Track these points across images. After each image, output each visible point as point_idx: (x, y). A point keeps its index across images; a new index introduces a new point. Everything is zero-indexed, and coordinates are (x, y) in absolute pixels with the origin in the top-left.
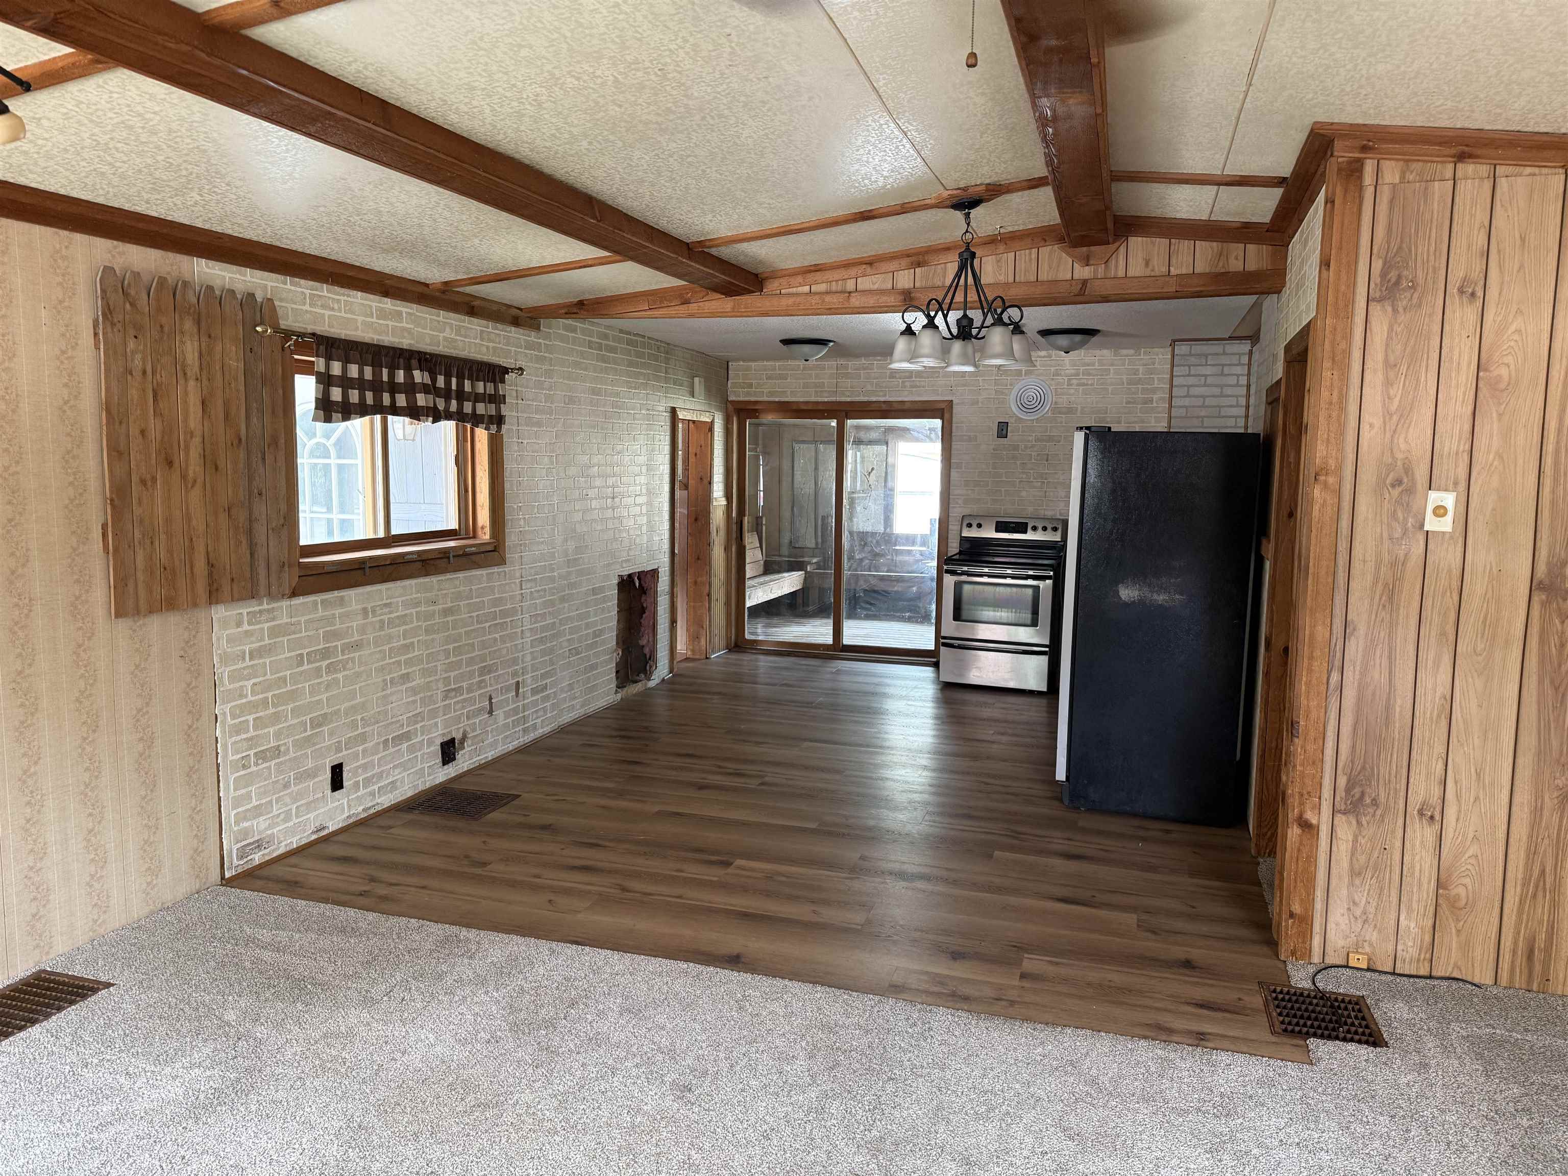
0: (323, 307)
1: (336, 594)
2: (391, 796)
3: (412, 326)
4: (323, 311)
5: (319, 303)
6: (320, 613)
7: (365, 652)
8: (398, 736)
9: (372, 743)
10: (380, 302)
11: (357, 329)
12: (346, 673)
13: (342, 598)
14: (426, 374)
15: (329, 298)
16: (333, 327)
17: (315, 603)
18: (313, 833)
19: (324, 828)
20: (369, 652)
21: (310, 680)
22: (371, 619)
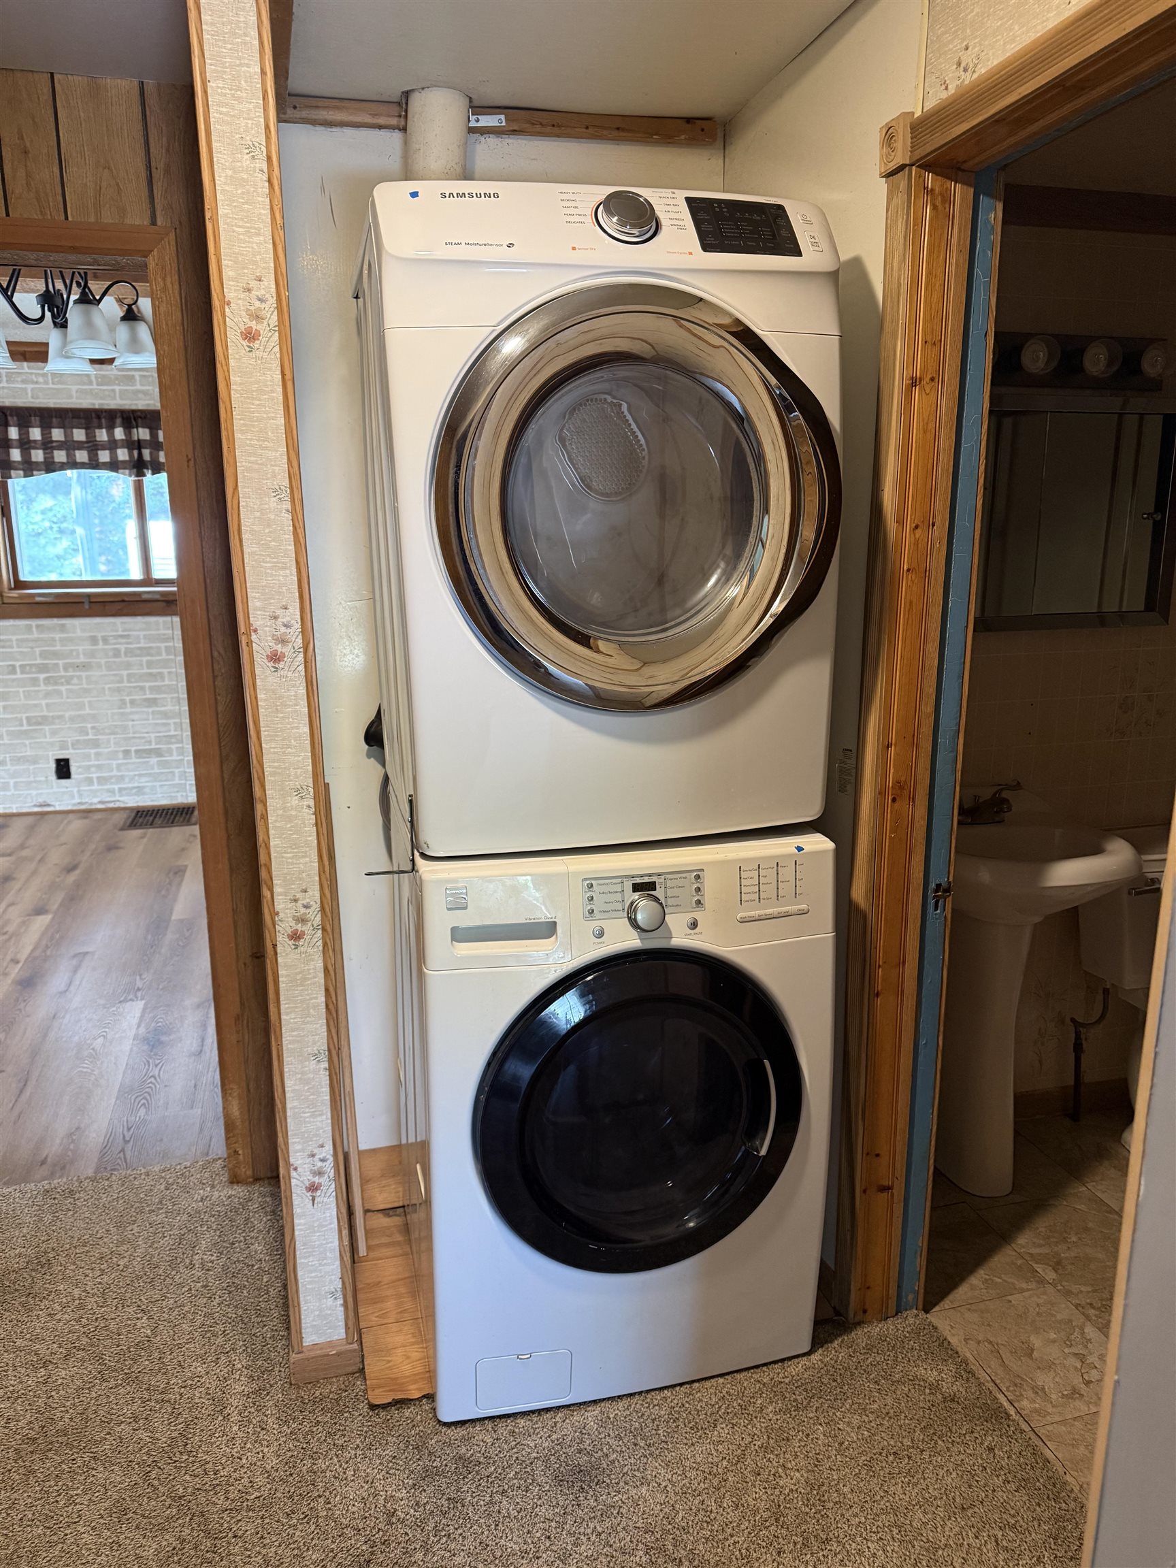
0: (23, 382)
1: (55, 621)
2: (137, 798)
3: (150, 388)
4: (24, 386)
5: (19, 379)
6: (36, 635)
7: (95, 673)
8: (146, 750)
9: (106, 750)
10: (100, 370)
11: (70, 397)
12: (68, 687)
13: (63, 626)
14: (147, 431)
15: (31, 374)
16: (38, 398)
17: (29, 628)
18: (35, 806)
19: (49, 805)
20: (100, 673)
21: (25, 687)
22: (101, 646)
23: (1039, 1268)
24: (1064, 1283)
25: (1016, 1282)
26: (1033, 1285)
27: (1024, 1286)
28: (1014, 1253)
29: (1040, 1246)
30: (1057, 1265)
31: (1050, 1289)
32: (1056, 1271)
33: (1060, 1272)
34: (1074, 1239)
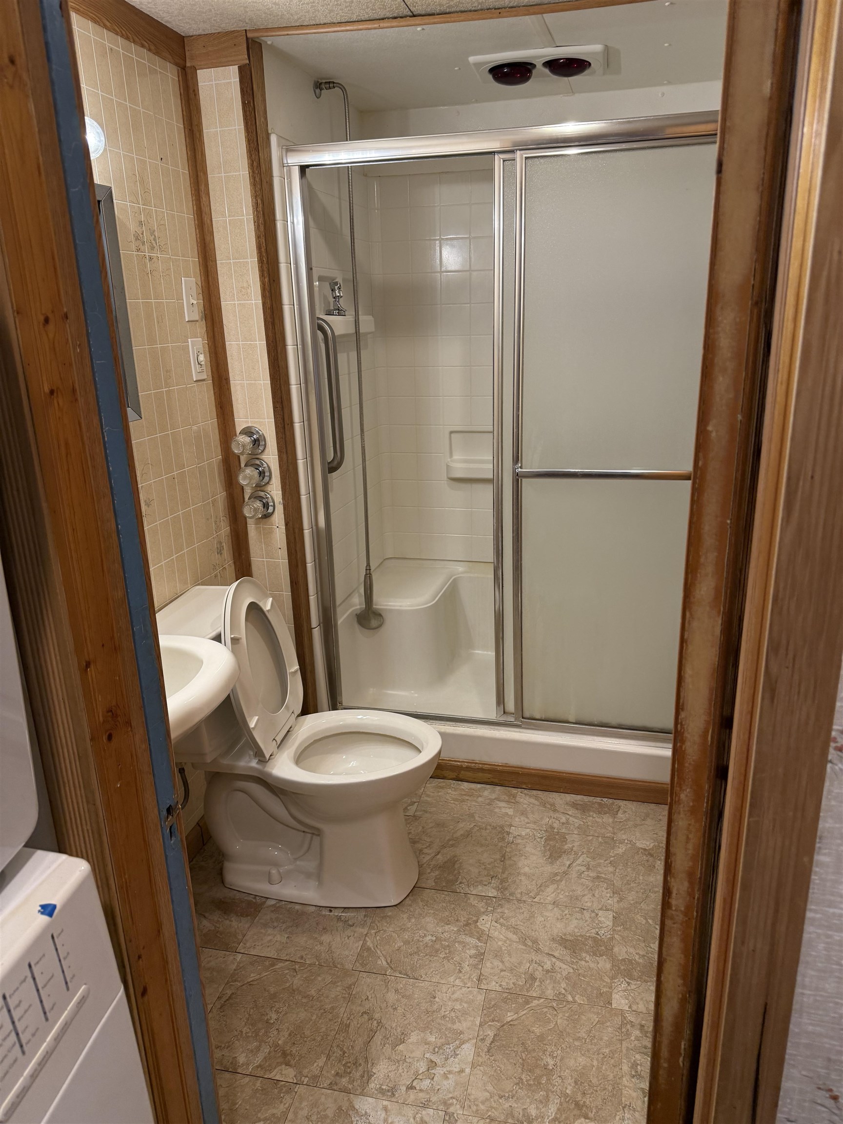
23: (275, 1075)
24: (305, 1072)
25: (275, 1111)
26: (288, 1099)
27: (282, 1107)
28: (247, 1079)
29: (258, 1049)
30: (285, 1057)
31: (300, 1089)
32: (290, 1066)
33: (293, 1062)
34: (274, 1016)
